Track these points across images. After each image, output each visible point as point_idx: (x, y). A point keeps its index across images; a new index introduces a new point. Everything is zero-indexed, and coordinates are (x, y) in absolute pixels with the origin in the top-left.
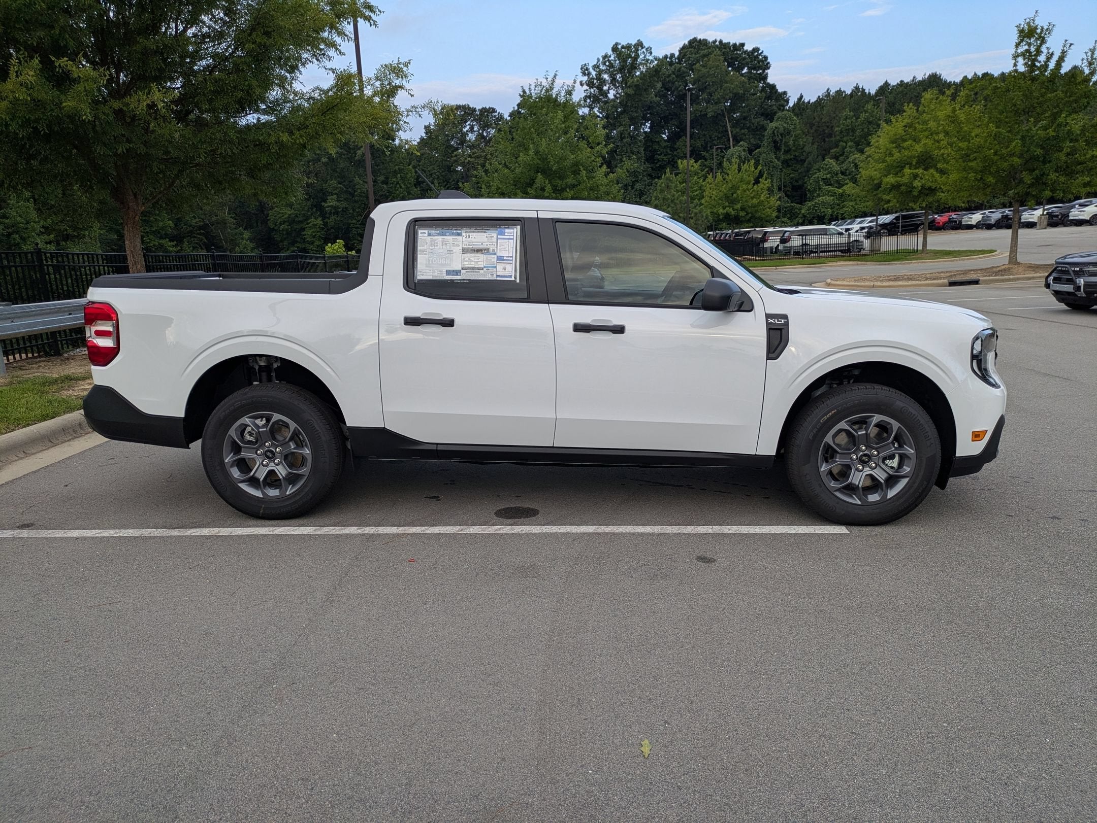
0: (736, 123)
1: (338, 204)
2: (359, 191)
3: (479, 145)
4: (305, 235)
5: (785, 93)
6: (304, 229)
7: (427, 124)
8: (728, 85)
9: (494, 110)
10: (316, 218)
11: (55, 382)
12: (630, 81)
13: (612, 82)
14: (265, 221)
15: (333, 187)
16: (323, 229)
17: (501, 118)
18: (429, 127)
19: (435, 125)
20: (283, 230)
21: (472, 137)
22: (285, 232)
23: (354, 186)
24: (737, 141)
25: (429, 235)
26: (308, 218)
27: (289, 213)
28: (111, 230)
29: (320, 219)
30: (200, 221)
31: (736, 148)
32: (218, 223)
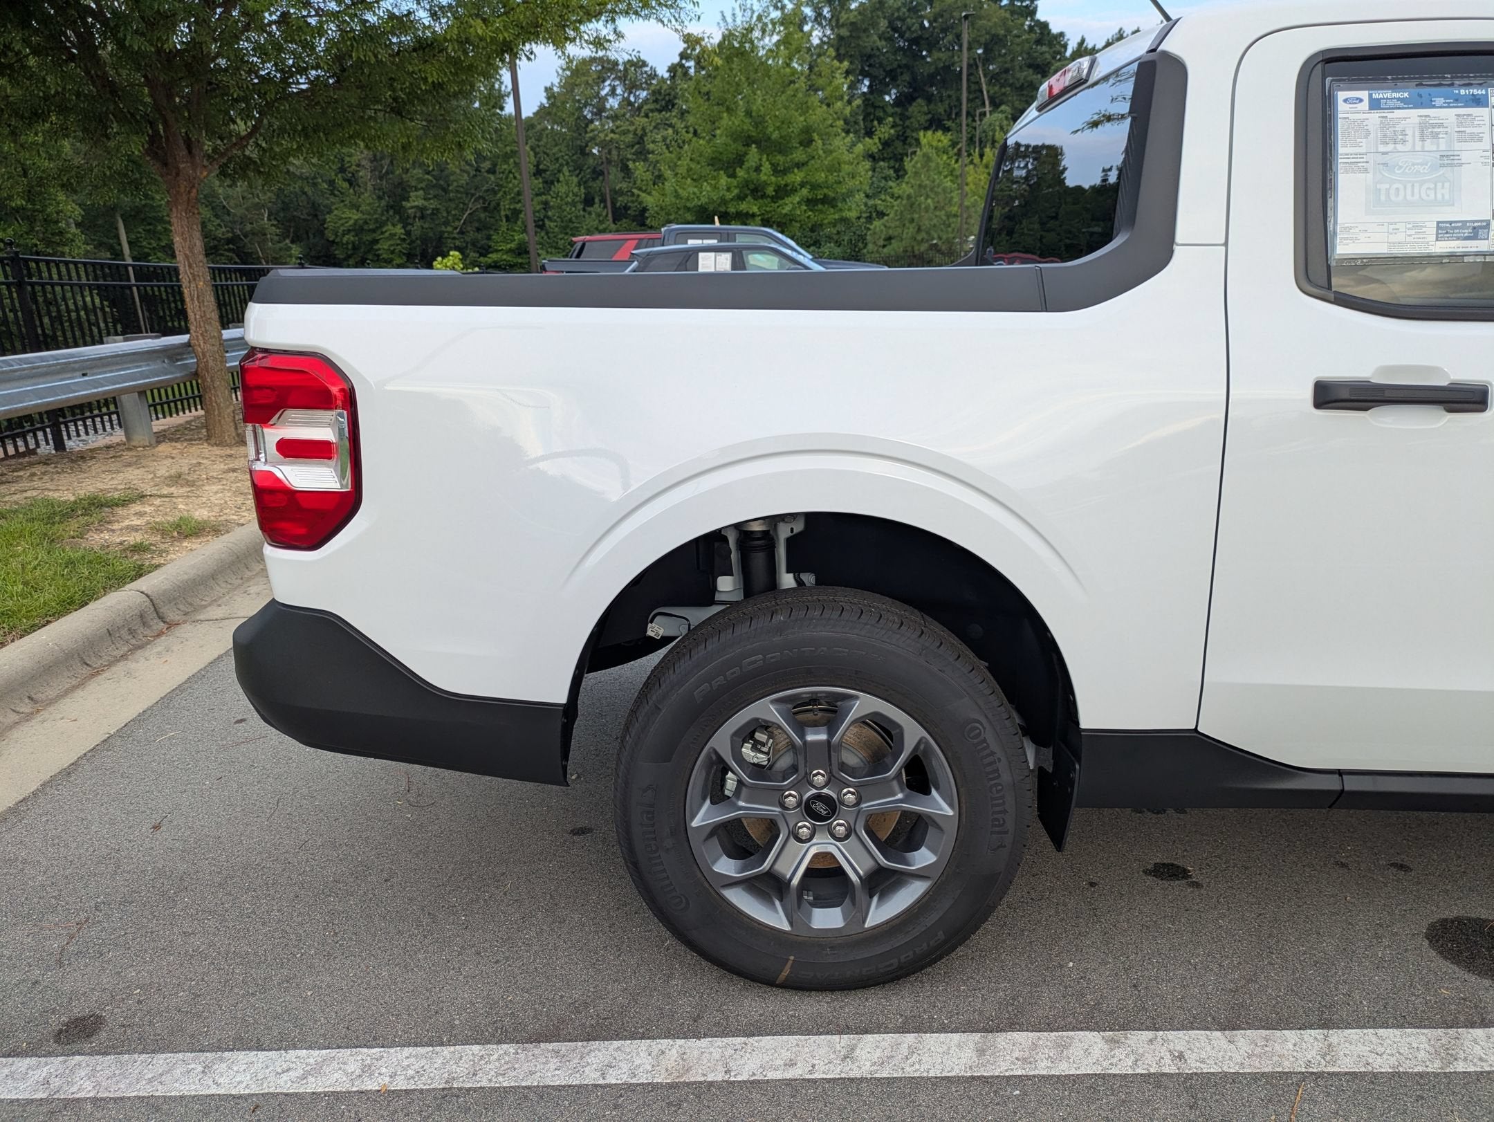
0: (993, 78)
1: (426, 203)
2: (455, 184)
3: (624, 115)
4: (379, 249)
5: (1062, 34)
6: (376, 241)
7: (549, 85)
8: (984, 22)
9: (644, 64)
10: (394, 225)
11: (70, 511)
12: (844, 17)
13: (816, 19)
14: (321, 232)
15: (418, 179)
16: (404, 240)
17: (653, 75)
18: (551, 89)
19: (561, 87)
20: (347, 243)
21: (613, 103)
22: (350, 246)
23: (447, 176)
24: (995, 105)
25: (1375, 105)
26: (383, 224)
27: (356, 217)
28: (100, 245)
29: (399, 226)
30: (228, 232)
31: (996, 115)
32: (253, 234)
